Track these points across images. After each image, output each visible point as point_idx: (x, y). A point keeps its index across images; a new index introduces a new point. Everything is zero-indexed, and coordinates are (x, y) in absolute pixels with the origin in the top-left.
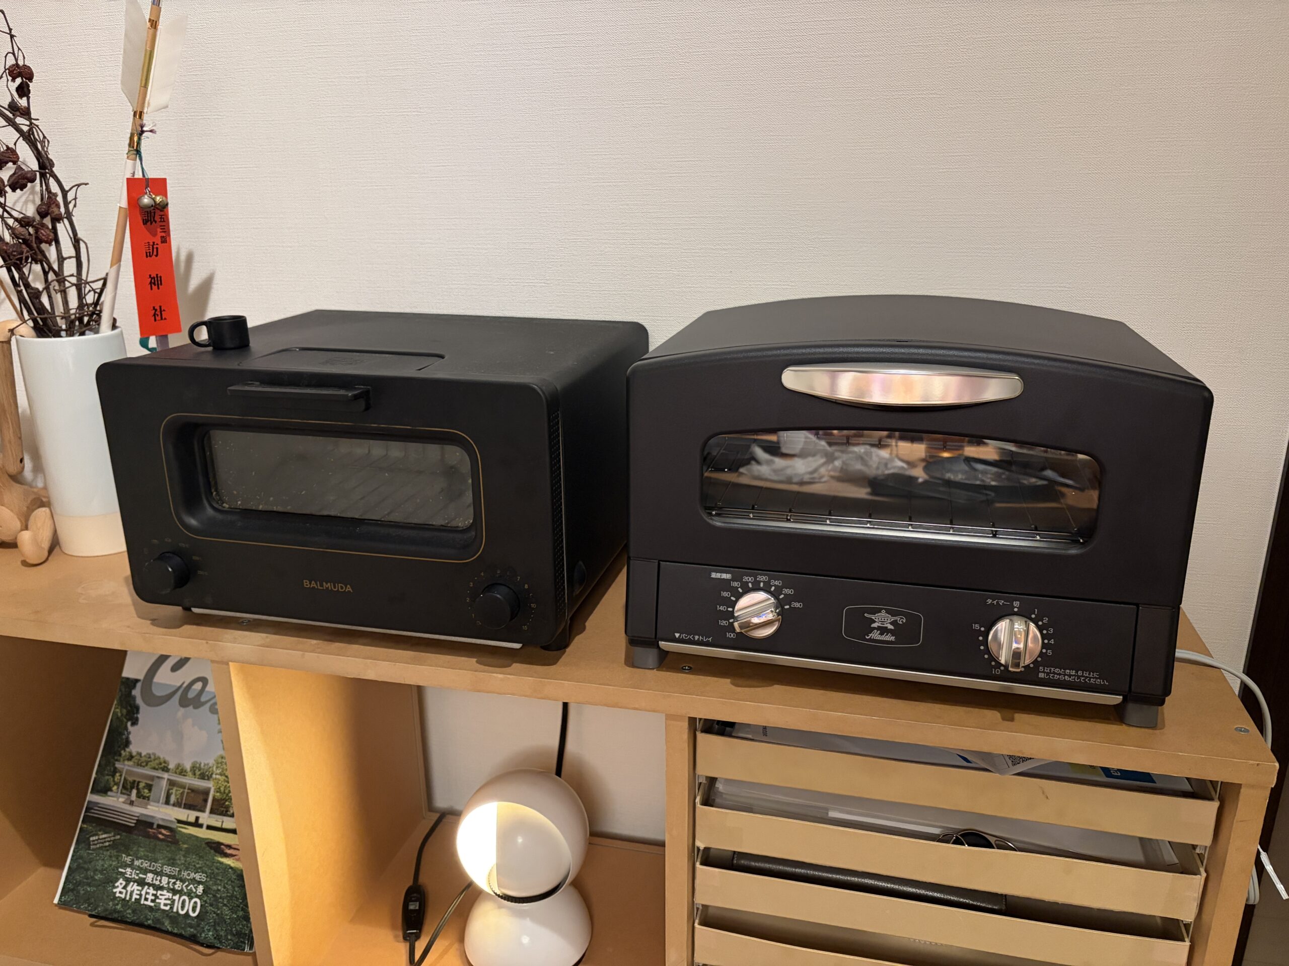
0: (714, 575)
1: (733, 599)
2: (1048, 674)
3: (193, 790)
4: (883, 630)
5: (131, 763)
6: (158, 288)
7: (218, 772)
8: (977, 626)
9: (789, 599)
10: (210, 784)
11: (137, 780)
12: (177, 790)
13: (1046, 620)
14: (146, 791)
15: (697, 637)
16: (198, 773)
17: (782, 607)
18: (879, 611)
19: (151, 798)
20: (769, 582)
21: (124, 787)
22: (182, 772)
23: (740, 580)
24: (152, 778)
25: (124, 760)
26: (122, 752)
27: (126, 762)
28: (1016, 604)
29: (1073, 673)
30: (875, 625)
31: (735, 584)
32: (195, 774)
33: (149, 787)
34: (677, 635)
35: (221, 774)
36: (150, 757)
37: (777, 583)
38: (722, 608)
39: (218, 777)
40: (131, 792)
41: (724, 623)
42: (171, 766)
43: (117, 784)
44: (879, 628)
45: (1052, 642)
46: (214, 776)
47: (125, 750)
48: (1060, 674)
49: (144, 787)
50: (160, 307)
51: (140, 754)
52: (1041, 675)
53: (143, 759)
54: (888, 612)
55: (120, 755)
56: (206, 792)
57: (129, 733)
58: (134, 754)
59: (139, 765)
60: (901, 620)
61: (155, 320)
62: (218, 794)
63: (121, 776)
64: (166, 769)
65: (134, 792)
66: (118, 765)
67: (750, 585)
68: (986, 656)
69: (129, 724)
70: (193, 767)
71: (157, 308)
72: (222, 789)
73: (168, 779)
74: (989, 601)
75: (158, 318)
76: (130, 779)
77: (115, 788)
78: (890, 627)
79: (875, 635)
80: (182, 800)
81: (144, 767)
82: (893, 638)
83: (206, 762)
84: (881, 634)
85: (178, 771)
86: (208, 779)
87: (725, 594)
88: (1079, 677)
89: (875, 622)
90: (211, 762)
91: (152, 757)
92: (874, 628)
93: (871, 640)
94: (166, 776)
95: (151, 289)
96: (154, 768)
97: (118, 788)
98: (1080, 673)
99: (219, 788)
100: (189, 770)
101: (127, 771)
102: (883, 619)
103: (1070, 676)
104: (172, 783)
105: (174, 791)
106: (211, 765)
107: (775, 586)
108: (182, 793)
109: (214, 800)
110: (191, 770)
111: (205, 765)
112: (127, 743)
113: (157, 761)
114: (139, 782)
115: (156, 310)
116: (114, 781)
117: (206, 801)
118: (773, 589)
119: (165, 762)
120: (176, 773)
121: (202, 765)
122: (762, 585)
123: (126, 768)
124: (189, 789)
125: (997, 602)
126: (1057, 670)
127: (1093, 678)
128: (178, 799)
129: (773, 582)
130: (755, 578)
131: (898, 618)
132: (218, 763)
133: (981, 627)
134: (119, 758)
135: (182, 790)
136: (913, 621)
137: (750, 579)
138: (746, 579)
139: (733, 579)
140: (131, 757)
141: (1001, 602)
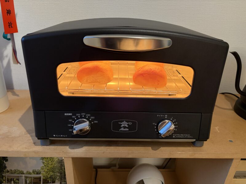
0: (65, 114)
1: (73, 122)
2: (176, 136)
3: (35, 178)
4: (125, 127)
5: (8, 173)
6: (10, 15)
7: (43, 171)
8: (154, 124)
9: (93, 120)
10: (41, 175)
11: (12, 178)
12: (29, 179)
13: (175, 120)
14: (17, 181)
15: (61, 136)
16: (35, 173)
17: (91, 123)
18: (123, 121)
19: (19, 183)
20: (86, 115)
21: (8, 181)
22: (30, 173)
23: (76, 115)
24: (18, 177)
25: (5, 173)
26: (4, 170)
27: (7, 173)
28: (166, 116)
29: (183, 135)
30: (122, 126)
31: (74, 117)
32: (34, 173)
33: (18, 180)
34: (54, 136)
35: (44, 172)
36: (16, 171)
37: (88, 115)
38: (69, 125)
39: (43, 173)
40: (11, 182)
41: (71, 130)
42: (25, 172)
43: (5, 180)
44: (123, 127)
45: (177, 126)
46: (41, 173)
47: (5, 170)
48: (179, 136)
49: (16, 180)
50: (11, 22)
51: (12, 170)
52: (174, 137)
53: (13, 171)
54: (126, 121)
55: (4, 171)
56: (40, 178)
57: (5, 164)
58: (9, 170)
59: (12, 173)
60: (130, 124)
61: (9, 27)
62: (44, 178)
63: (6, 178)
64: (23, 173)
65: (12, 182)
66: (3, 175)
67: (79, 117)
68: (157, 133)
69: (4, 161)
70: (33, 171)
71: (10, 23)
72: (45, 176)
73: (24, 176)
74: (158, 115)
75: (10, 27)
76: (10, 178)
77: (4, 182)
78: (127, 126)
79: (122, 129)
80: (32, 182)
81: (14, 174)
82: (128, 130)
83: (38, 169)
84: (124, 129)
85: (28, 173)
86: (40, 174)
87: (70, 120)
88: (184, 136)
89: (122, 125)
90: (40, 169)
91: (17, 170)
92: (122, 127)
93: (121, 131)
94: (23, 175)
95: (8, 15)
96: (18, 174)
97: (5, 181)
98: (185, 135)
99: (44, 176)
100: (32, 172)
101: (8, 176)
102: (124, 124)
103: (182, 136)
104: (26, 177)
105: (28, 179)
106: (39, 170)
107: (88, 116)
108: (31, 180)
109: (43, 180)
110: (33, 172)
111: (37, 170)
112: (5, 167)
113: (19, 171)
114: (13, 179)
115: (9, 23)
116: (3, 180)
117: (40, 180)
118: (87, 117)
119: (22, 171)
120: (27, 174)
121: (36, 170)
122: (83, 116)
123: (7, 175)
124: (33, 178)
125: (160, 116)
126: (178, 135)
127: (189, 136)
128: (30, 182)
129: (87, 115)
130: (81, 114)
131: (129, 123)
132: (42, 169)
133: (155, 124)
134: (3, 172)
135: (31, 179)
136: (134, 124)
137: (79, 115)
138: (77, 115)
139: (73, 115)
140: (8, 172)
141: (162, 116)
